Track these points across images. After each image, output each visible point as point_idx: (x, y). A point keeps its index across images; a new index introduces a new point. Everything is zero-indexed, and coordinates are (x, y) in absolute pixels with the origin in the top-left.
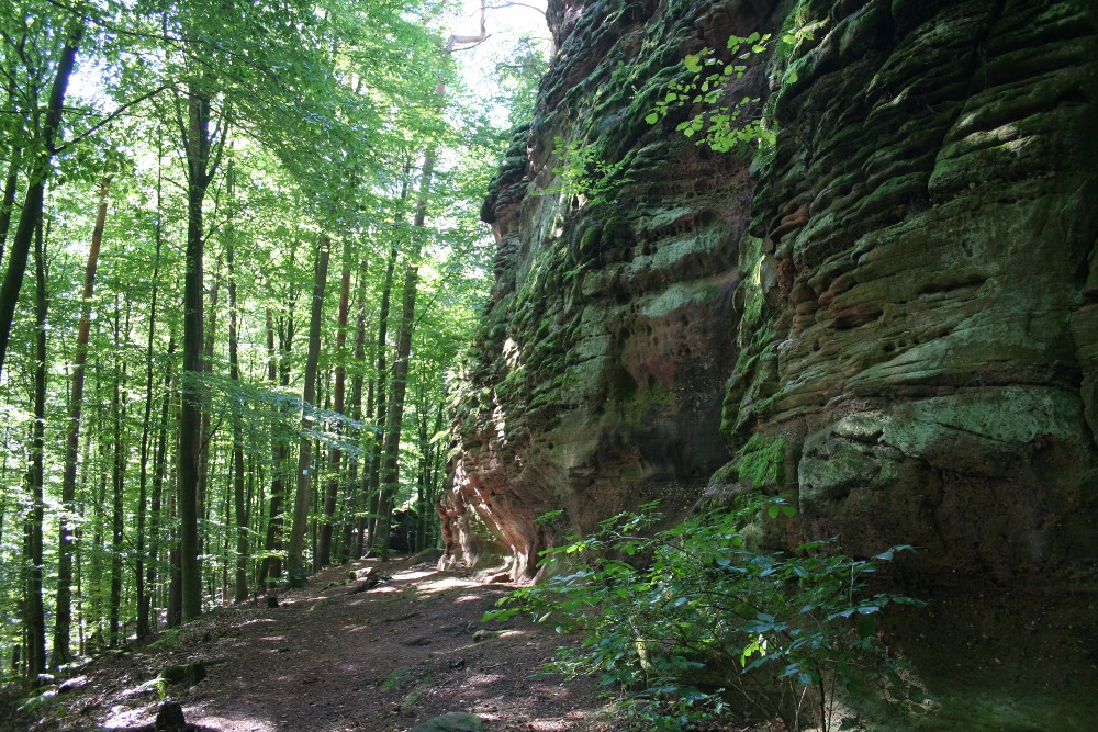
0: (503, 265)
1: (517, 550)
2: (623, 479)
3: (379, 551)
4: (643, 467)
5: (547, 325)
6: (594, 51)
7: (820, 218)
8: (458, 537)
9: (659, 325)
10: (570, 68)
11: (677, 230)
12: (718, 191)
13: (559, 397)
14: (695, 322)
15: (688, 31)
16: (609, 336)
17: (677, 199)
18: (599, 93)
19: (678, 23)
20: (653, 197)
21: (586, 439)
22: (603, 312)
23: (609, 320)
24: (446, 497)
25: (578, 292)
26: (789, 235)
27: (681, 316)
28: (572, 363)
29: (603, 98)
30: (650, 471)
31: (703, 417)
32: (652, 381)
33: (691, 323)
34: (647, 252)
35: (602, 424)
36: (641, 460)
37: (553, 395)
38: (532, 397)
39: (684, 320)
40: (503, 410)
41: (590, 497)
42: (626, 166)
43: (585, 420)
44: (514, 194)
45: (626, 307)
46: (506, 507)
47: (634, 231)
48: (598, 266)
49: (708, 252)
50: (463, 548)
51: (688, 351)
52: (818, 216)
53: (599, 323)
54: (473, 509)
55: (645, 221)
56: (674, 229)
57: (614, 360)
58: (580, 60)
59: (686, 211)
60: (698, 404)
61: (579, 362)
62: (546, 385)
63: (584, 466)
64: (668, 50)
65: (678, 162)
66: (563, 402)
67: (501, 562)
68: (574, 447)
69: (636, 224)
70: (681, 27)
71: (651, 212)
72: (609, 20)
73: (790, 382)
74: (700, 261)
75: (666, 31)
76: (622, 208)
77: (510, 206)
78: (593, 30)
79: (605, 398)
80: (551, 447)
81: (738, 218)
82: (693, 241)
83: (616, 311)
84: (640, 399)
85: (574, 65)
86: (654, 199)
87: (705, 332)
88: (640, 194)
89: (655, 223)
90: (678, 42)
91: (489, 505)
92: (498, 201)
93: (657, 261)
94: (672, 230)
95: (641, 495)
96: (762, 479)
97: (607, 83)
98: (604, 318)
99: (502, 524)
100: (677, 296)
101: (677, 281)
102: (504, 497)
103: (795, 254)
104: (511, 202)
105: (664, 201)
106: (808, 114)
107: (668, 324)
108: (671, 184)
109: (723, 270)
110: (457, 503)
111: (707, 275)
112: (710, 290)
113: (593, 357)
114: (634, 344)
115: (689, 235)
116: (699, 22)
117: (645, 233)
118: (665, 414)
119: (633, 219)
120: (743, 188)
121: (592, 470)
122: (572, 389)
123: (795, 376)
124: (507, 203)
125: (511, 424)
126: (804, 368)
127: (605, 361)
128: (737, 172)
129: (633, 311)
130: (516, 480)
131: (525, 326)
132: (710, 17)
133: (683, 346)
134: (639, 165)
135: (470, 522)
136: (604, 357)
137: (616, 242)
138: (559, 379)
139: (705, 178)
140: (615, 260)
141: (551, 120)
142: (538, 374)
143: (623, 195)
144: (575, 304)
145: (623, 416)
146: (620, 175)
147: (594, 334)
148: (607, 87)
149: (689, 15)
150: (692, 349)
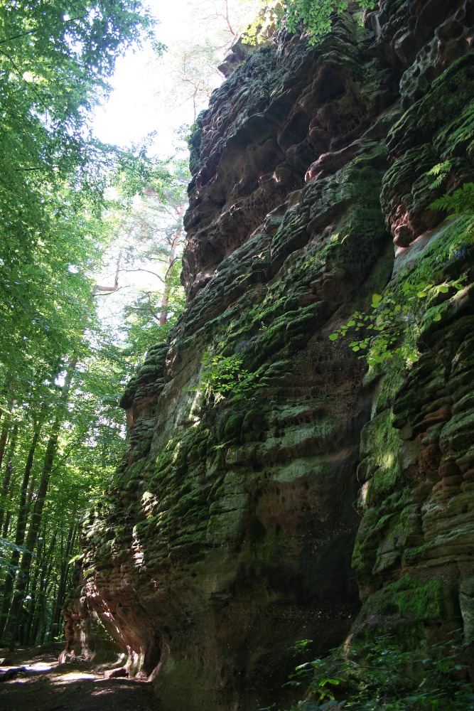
0: (137, 439)
1: (132, 650)
2: (253, 602)
3: (9, 643)
4: (270, 594)
5: (190, 484)
6: (226, 299)
7: (465, 416)
8: (79, 636)
9: (286, 488)
10: (206, 309)
11: (299, 421)
12: (328, 396)
13: (204, 537)
14: (314, 487)
15: (305, 289)
16: (248, 494)
17: (298, 400)
18: (232, 326)
19: (297, 284)
20: (281, 397)
21: (226, 571)
22: (243, 477)
23: (248, 483)
24: (73, 605)
25: (222, 461)
26: (435, 427)
27: (304, 482)
28: (215, 513)
29: (235, 329)
30: (275, 597)
31: (319, 557)
32: (278, 529)
33: (311, 488)
34: (277, 435)
35: (239, 560)
36: (268, 588)
37: (199, 536)
38: (177, 536)
39: (306, 485)
40: (140, 544)
41: (225, 616)
42: (261, 375)
43: (226, 557)
44: (149, 390)
45: (261, 474)
46: (130, 616)
47: (268, 420)
48: (239, 443)
49: (324, 437)
50: (83, 645)
51: (309, 508)
52: (462, 414)
53: (239, 484)
54: (96, 614)
55: (276, 413)
56: (297, 420)
57: (250, 512)
58: (214, 304)
59: (307, 408)
60: (316, 547)
61: (221, 513)
62: (191, 528)
63: (224, 592)
64: (291, 300)
65: (300, 374)
66: (207, 542)
67: (116, 658)
68: (215, 577)
69: (269, 415)
70: (299, 286)
71: (280, 407)
72: (240, 279)
73: (439, 536)
74: (317, 444)
75: (286, 288)
76: (258, 404)
77: (145, 399)
78: (225, 285)
79: (243, 540)
80: (194, 575)
81: (345, 415)
82: (312, 430)
83: (253, 476)
84: (269, 542)
85: (209, 306)
86: (281, 398)
87: (322, 495)
88: (271, 395)
89: (284, 415)
90: (298, 295)
91: (114, 613)
92: (136, 394)
93: (284, 442)
94: (296, 421)
95: (267, 615)
96: (423, 613)
97: (237, 320)
98: (243, 481)
99: (122, 629)
100: (301, 468)
101: (299, 457)
102: (130, 608)
103: (442, 441)
104: (146, 395)
105: (288, 400)
106: (448, 343)
107: (294, 488)
108: (294, 389)
109: (334, 451)
110: (82, 609)
111: (321, 454)
112: (325, 465)
113: (234, 510)
114: (266, 502)
115: (308, 425)
116: (314, 284)
117: (276, 422)
118: (289, 554)
119: (267, 412)
120: (348, 395)
121: (230, 595)
122: (216, 533)
123: (446, 531)
124: (143, 396)
125: (151, 554)
126: (454, 526)
127: (244, 513)
128: (342, 384)
129: (266, 477)
130: (149, 597)
131: (167, 483)
132: (322, 281)
133: (305, 504)
134: (271, 375)
135: (92, 625)
136: (243, 510)
137: (254, 427)
138: (203, 524)
139: (318, 386)
140: (253, 440)
141: (190, 341)
142: (183, 520)
143: (259, 395)
144: (219, 469)
145: (256, 554)
146: (256, 380)
147: (235, 492)
148: (237, 322)
149: (307, 279)
150: (312, 507)
